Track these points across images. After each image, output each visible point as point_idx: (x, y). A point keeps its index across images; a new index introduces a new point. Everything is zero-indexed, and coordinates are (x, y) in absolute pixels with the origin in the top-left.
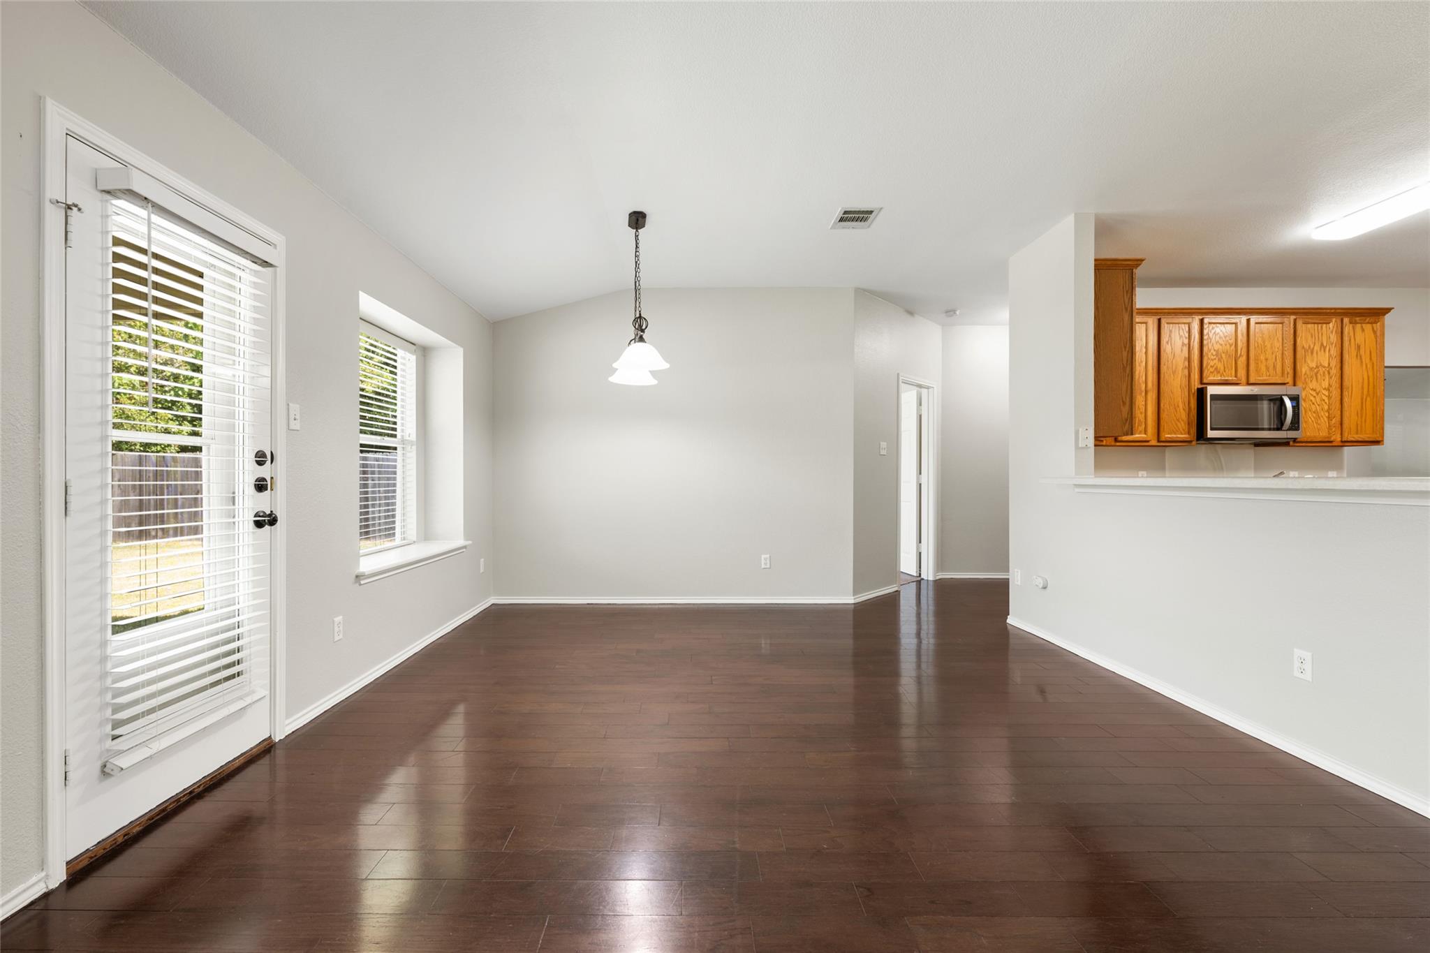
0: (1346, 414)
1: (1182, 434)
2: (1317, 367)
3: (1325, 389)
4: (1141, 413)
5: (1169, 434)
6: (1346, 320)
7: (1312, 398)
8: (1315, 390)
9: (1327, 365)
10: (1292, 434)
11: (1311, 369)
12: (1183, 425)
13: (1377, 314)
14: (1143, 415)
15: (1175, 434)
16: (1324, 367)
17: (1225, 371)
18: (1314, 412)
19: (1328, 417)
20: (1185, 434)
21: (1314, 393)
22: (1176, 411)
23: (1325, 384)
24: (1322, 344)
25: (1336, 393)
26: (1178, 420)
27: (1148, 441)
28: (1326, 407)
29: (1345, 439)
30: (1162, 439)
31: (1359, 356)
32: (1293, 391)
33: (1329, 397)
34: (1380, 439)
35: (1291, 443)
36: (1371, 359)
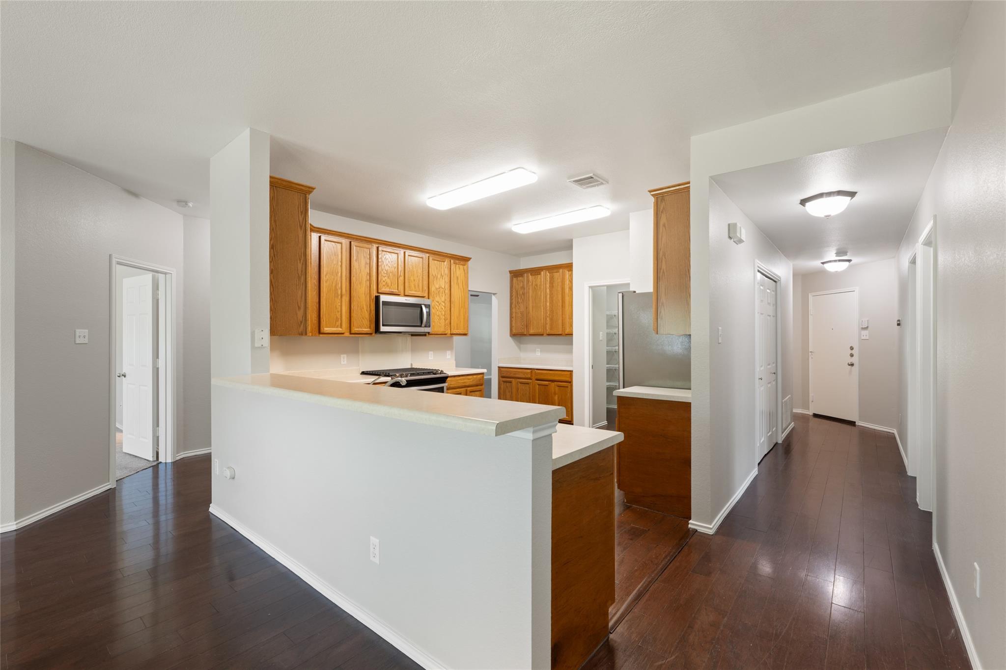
0: (452, 318)
1: (365, 328)
2: (439, 288)
3: (443, 302)
4: (338, 312)
5: (357, 328)
6: (452, 261)
7: (437, 307)
8: (438, 302)
9: (443, 287)
10: (427, 330)
11: (436, 289)
12: (366, 322)
13: (466, 260)
14: (340, 313)
15: (361, 328)
16: (442, 288)
17: (391, 285)
18: (438, 316)
19: (445, 319)
20: (367, 328)
21: (437, 304)
22: (362, 312)
23: (443, 299)
24: (441, 274)
25: (448, 304)
26: (363, 318)
27: (343, 334)
28: (443, 313)
29: (452, 333)
30: (353, 332)
31: (458, 284)
32: (427, 302)
33: (445, 307)
34: (466, 333)
35: (427, 335)
36: (463, 286)
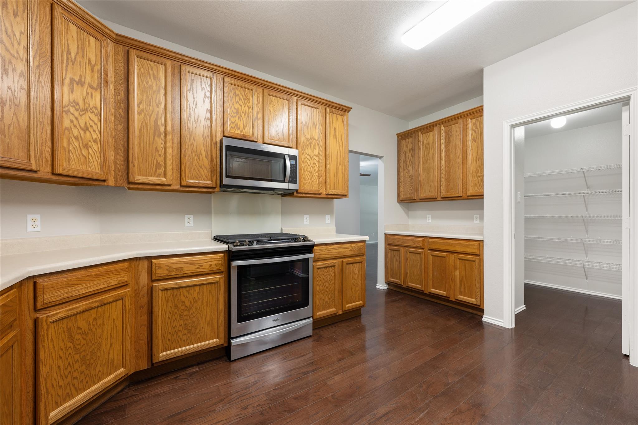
0: (328, 175)
1: (204, 180)
2: (311, 139)
3: (316, 156)
4: (160, 155)
5: (191, 179)
6: (328, 109)
7: (308, 161)
8: (310, 156)
9: (317, 139)
10: (292, 186)
11: (307, 139)
12: (205, 172)
13: (345, 110)
14: (163, 158)
15: (198, 179)
16: (315, 140)
17: (244, 129)
18: (309, 172)
19: (318, 176)
20: (208, 180)
21: (309, 158)
22: (199, 158)
23: (316, 152)
24: (314, 123)
25: (322, 159)
26: (201, 167)
27: (170, 185)
28: (317, 169)
29: (327, 193)
30: (184, 183)
31: (335, 136)
32: (293, 152)
33: (318, 162)
34: (346, 194)
35: (295, 193)
36: (341, 139)
